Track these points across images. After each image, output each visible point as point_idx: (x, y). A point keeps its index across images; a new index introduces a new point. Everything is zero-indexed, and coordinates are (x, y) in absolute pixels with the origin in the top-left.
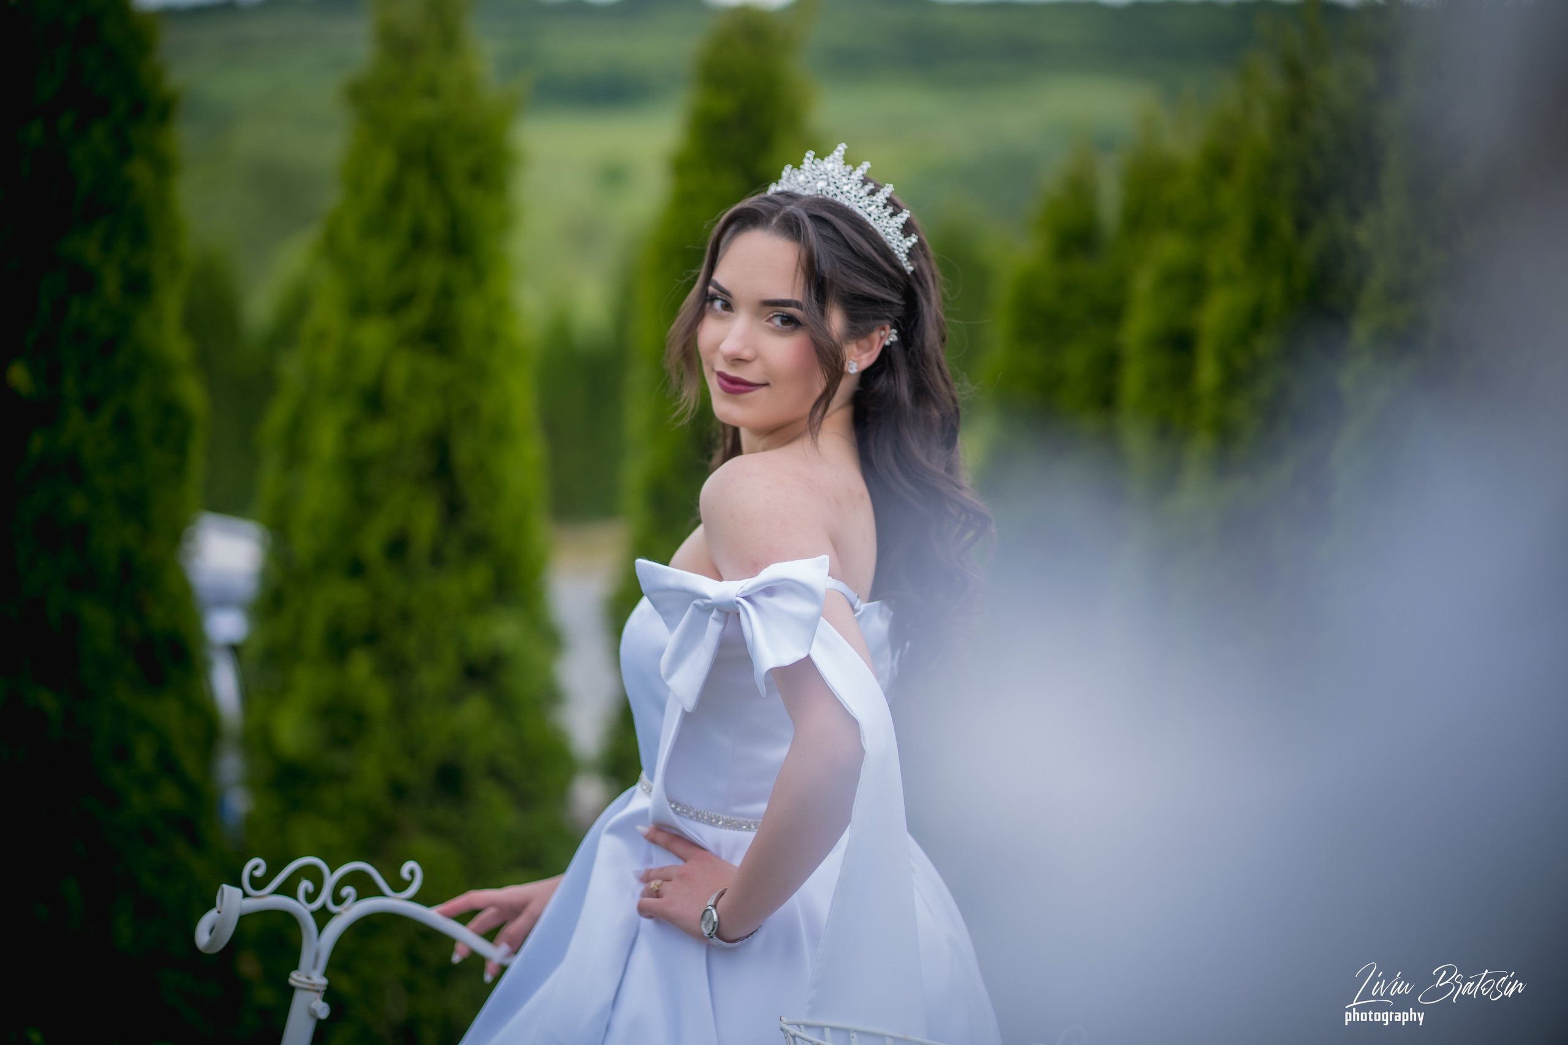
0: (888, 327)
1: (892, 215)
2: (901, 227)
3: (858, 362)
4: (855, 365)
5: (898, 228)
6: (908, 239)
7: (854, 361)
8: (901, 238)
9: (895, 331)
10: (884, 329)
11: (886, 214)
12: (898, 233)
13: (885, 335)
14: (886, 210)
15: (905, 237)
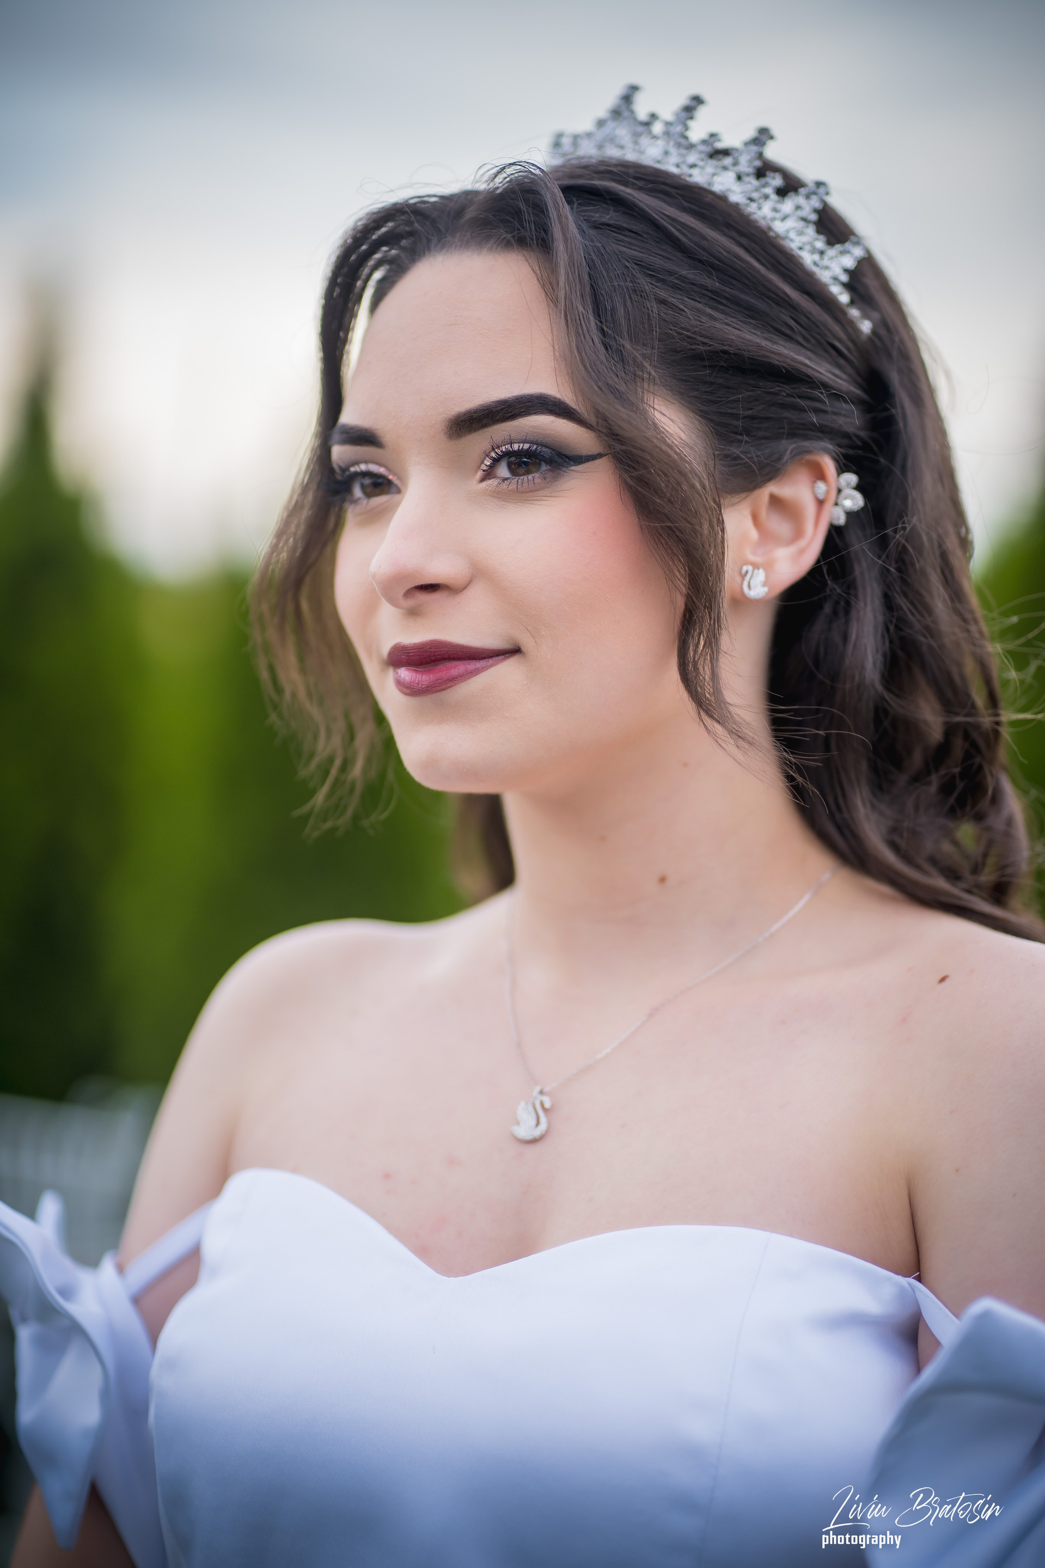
0: (829, 465)
1: (782, 192)
2: (814, 217)
3: (768, 566)
4: (760, 575)
5: (804, 219)
6: (838, 247)
7: (756, 566)
8: (820, 244)
9: (851, 478)
10: (819, 475)
11: (769, 191)
12: (811, 231)
13: (828, 492)
14: (763, 181)
15: (830, 243)
